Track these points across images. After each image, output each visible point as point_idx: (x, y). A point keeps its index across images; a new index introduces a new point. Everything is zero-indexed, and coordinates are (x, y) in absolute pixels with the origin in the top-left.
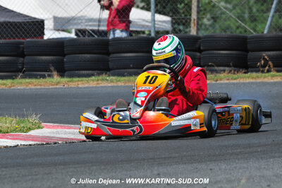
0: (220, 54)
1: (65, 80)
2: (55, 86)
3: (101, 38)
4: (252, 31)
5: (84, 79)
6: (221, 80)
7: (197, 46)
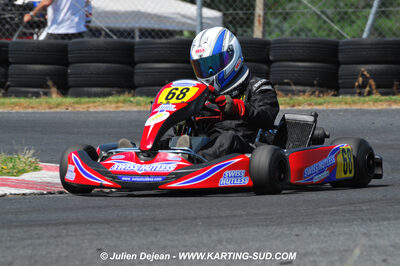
0: (298, 67)
1: (68, 100)
2: (54, 110)
3: (122, 40)
4: (345, 34)
6: (299, 105)
7: (264, 55)
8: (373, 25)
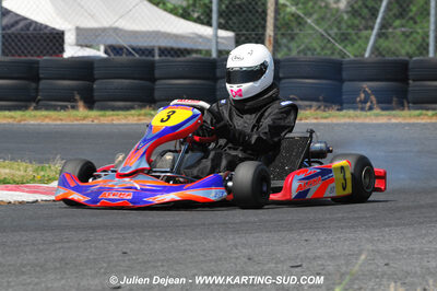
1: (94, 113)
2: (81, 122)
3: (144, 58)
4: (348, 54)
5: (121, 112)
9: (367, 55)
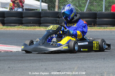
1: (5, 27)
2: (1, 30)
4: (79, 10)
5: (12, 27)
7: (58, 16)
8: (87, 8)
9: (85, 11)
